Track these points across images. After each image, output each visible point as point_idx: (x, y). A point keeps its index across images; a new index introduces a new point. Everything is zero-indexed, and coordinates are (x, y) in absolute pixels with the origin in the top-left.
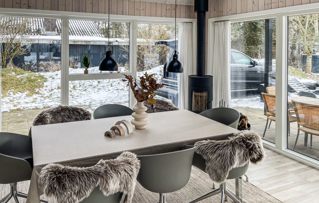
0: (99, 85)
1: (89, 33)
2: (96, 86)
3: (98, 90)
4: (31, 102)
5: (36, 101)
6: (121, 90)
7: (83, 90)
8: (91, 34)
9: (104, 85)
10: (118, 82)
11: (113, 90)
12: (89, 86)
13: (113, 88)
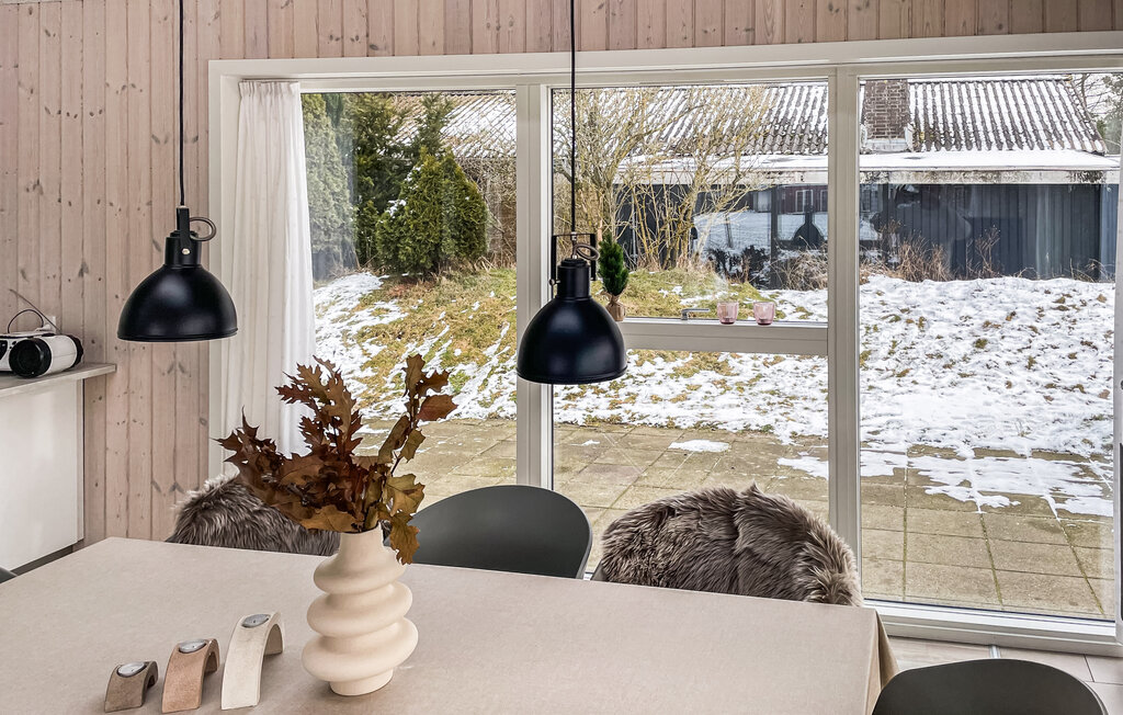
0: (975, 358)
1: (1038, 138)
2: (956, 358)
3: (960, 379)
4: (672, 396)
5: (689, 396)
6: (1072, 389)
7: (891, 373)
8: (1049, 139)
9: (994, 358)
10: (1071, 351)
11: (1029, 387)
12: (931, 356)
13: (1035, 376)
